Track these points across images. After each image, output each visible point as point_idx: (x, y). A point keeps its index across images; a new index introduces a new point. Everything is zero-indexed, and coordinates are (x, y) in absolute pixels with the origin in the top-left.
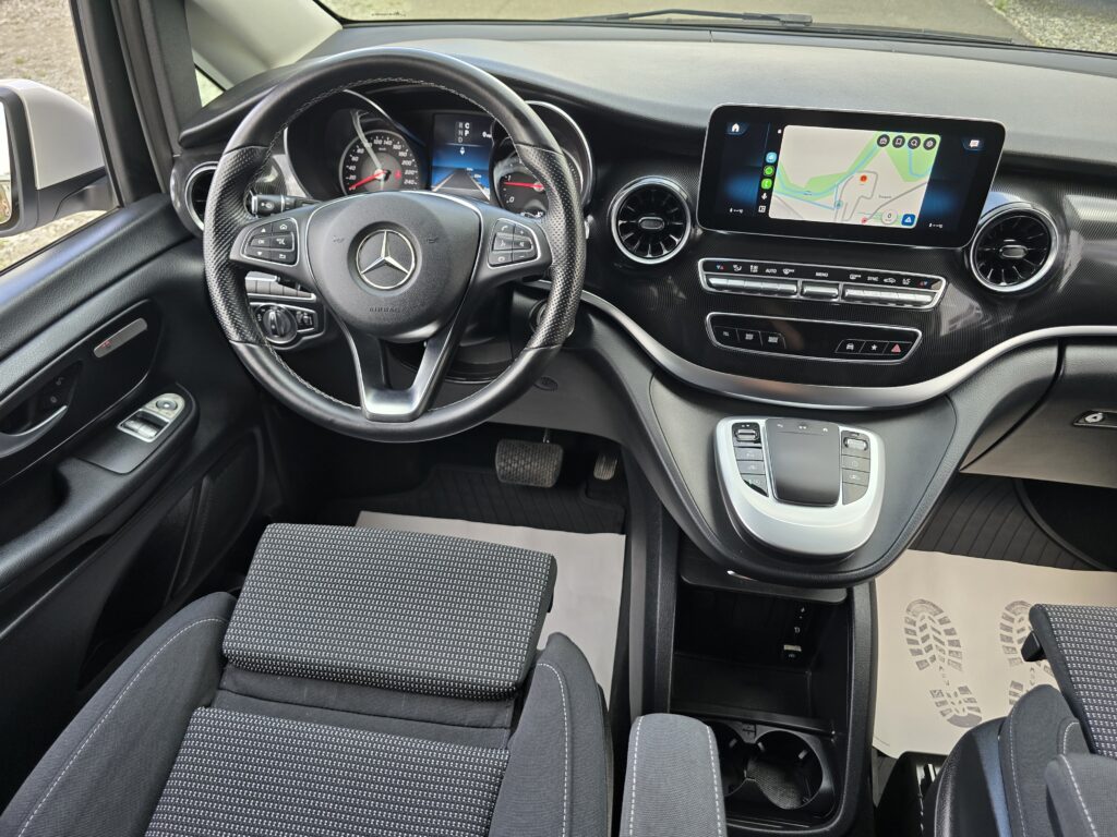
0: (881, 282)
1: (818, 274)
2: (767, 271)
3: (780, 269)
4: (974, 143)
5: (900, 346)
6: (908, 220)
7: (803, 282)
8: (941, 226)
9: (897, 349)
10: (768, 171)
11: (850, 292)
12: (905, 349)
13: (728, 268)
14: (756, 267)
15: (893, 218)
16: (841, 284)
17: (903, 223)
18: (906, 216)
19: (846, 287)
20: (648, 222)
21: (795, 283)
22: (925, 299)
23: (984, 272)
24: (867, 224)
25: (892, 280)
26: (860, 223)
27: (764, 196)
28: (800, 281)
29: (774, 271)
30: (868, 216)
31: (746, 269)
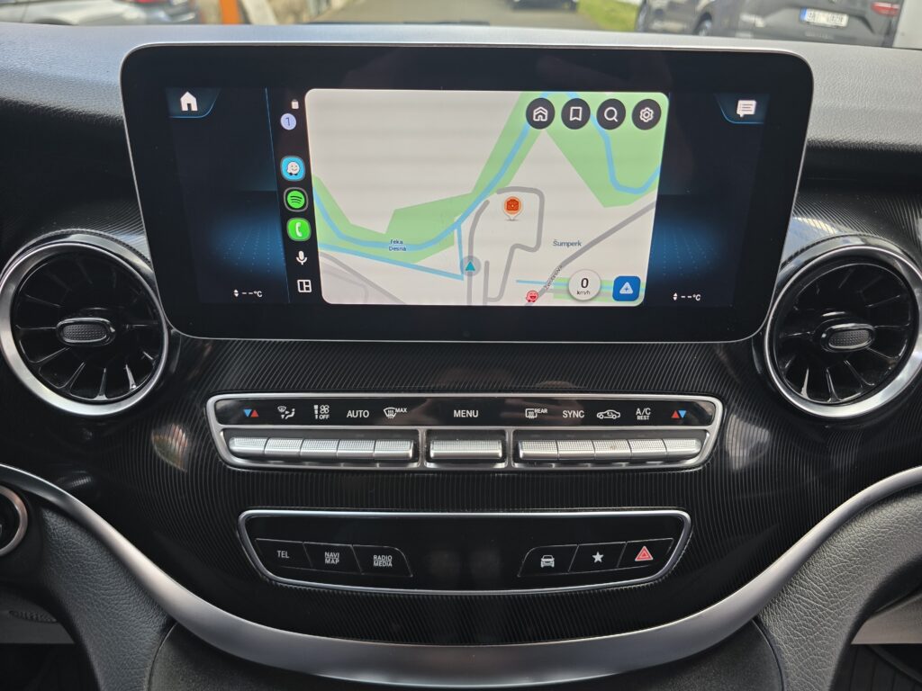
0: (590, 419)
1: (458, 414)
2: (350, 414)
3: (376, 408)
4: (746, 108)
5: (651, 547)
6: (627, 289)
7: (429, 433)
8: (697, 297)
9: (644, 555)
10: (295, 200)
11: (529, 449)
12: (660, 554)
13: (267, 413)
14: (325, 409)
15: (593, 288)
16: (510, 430)
17: (617, 296)
18: (620, 282)
19: (520, 436)
20: (75, 329)
21: (412, 436)
22: (687, 448)
23: (795, 380)
24: (538, 303)
25: (613, 415)
26: (523, 303)
27: (302, 258)
28: (422, 430)
29: (365, 414)
30: (538, 288)
31: (304, 413)
